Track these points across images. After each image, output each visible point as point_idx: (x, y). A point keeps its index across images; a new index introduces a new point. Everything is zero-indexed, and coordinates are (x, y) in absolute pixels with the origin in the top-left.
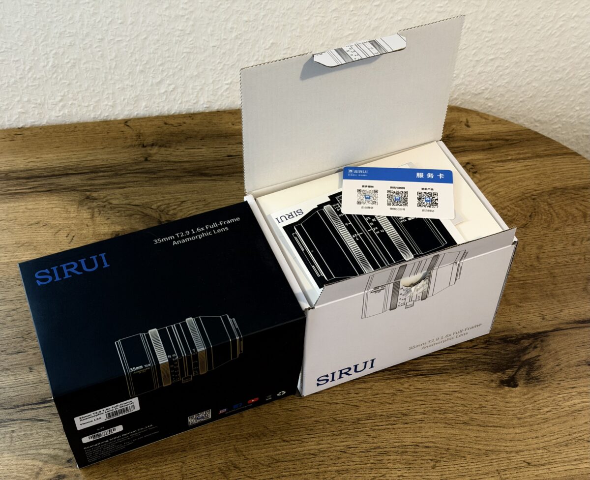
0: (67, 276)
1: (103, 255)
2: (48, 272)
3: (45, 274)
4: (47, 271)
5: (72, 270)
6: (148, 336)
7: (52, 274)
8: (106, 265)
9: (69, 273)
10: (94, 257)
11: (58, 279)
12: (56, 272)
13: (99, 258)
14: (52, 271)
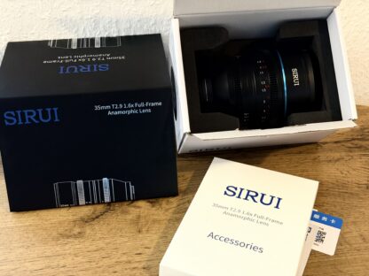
0: (27, 122)
1: (55, 109)
3: (12, 116)
4: (12, 113)
5: (32, 117)
6: (76, 184)
7: (16, 117)
8: (57, 120)
10: (49, 110)
11: (20, 123)
12: (19, 116)
13: (52, 112)
14: (16, 114)
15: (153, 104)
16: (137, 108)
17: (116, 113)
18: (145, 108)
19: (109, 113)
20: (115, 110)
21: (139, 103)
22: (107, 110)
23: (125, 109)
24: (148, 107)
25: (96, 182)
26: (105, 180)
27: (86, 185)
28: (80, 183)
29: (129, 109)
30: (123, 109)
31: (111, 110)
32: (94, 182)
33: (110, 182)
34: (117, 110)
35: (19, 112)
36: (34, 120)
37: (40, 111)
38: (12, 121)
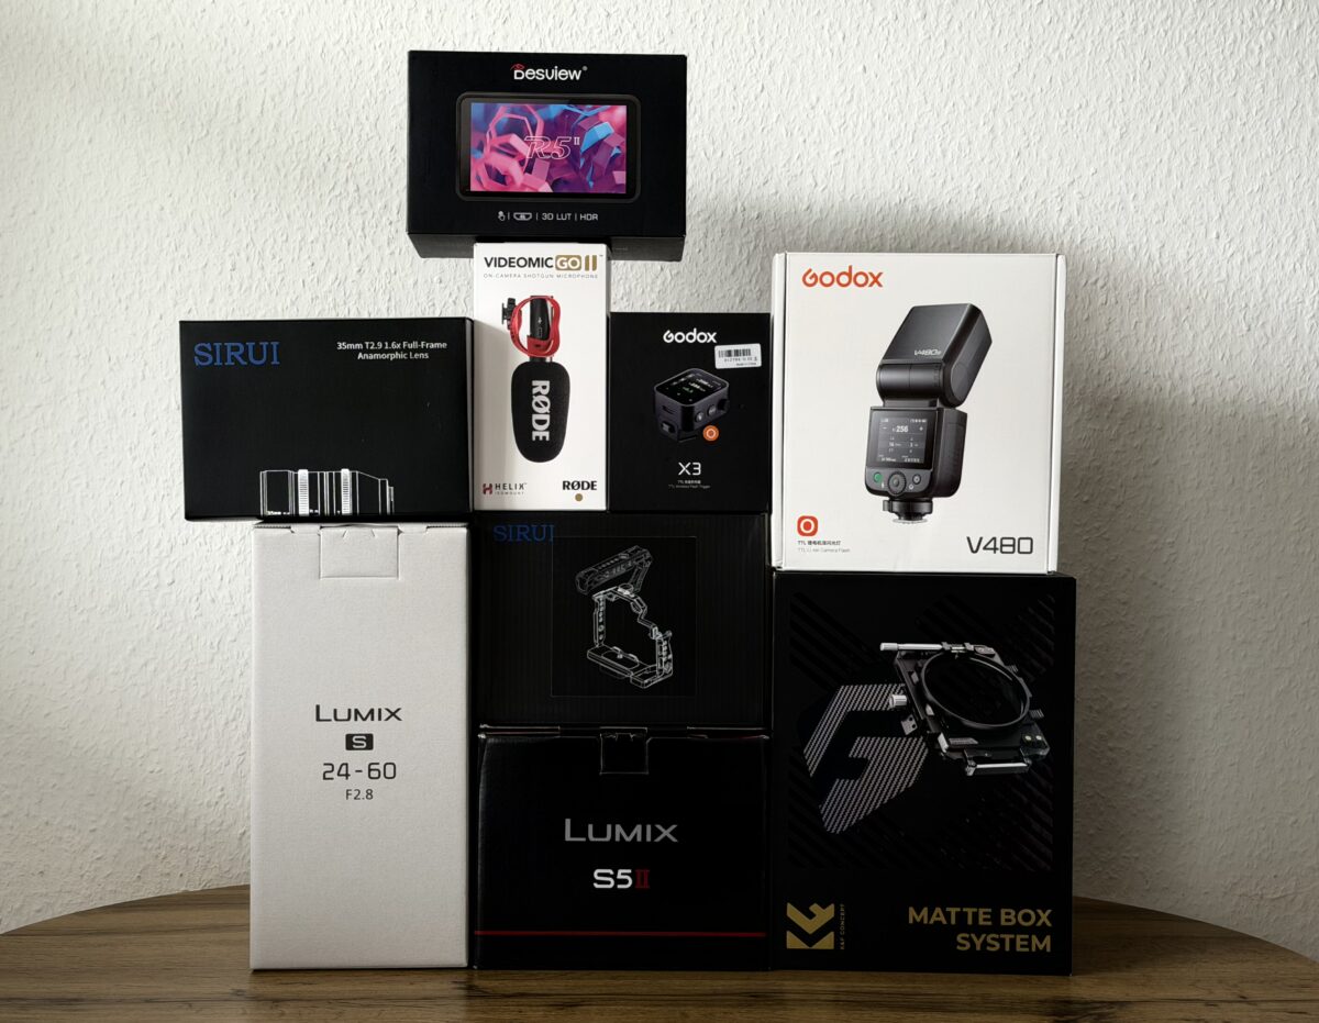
0: (229, 363)
1: (275, 344)
2: (210, 349)
3: (206, 349)
4: (208, 346)
5: (236, 354)
6: (296, 476)
7: (213, 353)
8: (275, 362)
9: (233, 358)
10: (265, 344)
11: (218, 363)
12: (218, 353)
13: (270, 348)
14: (214, 348)
15: (433, 346)
16: (407, 350)
17: (372, 357)
18: (419, 350)
19: (360, 356)
20: (369, 352)
21: (411, 342)
22: (358, 351)
23: (387, 352)
24: (424, 350)
25: (331, 475)
26: (346, 473)
27: (312, 479)
28: (303, 474)
29: (393, 351)
30: (382, 351)
31: (364, 351)
32: (326, 474)
33: (354, 476)
34: (374, 352)
35: (218, 345)
36: (240, 359)
37: (251, 345)
38: (205, 359)
